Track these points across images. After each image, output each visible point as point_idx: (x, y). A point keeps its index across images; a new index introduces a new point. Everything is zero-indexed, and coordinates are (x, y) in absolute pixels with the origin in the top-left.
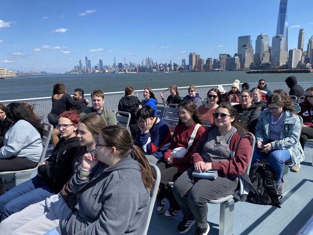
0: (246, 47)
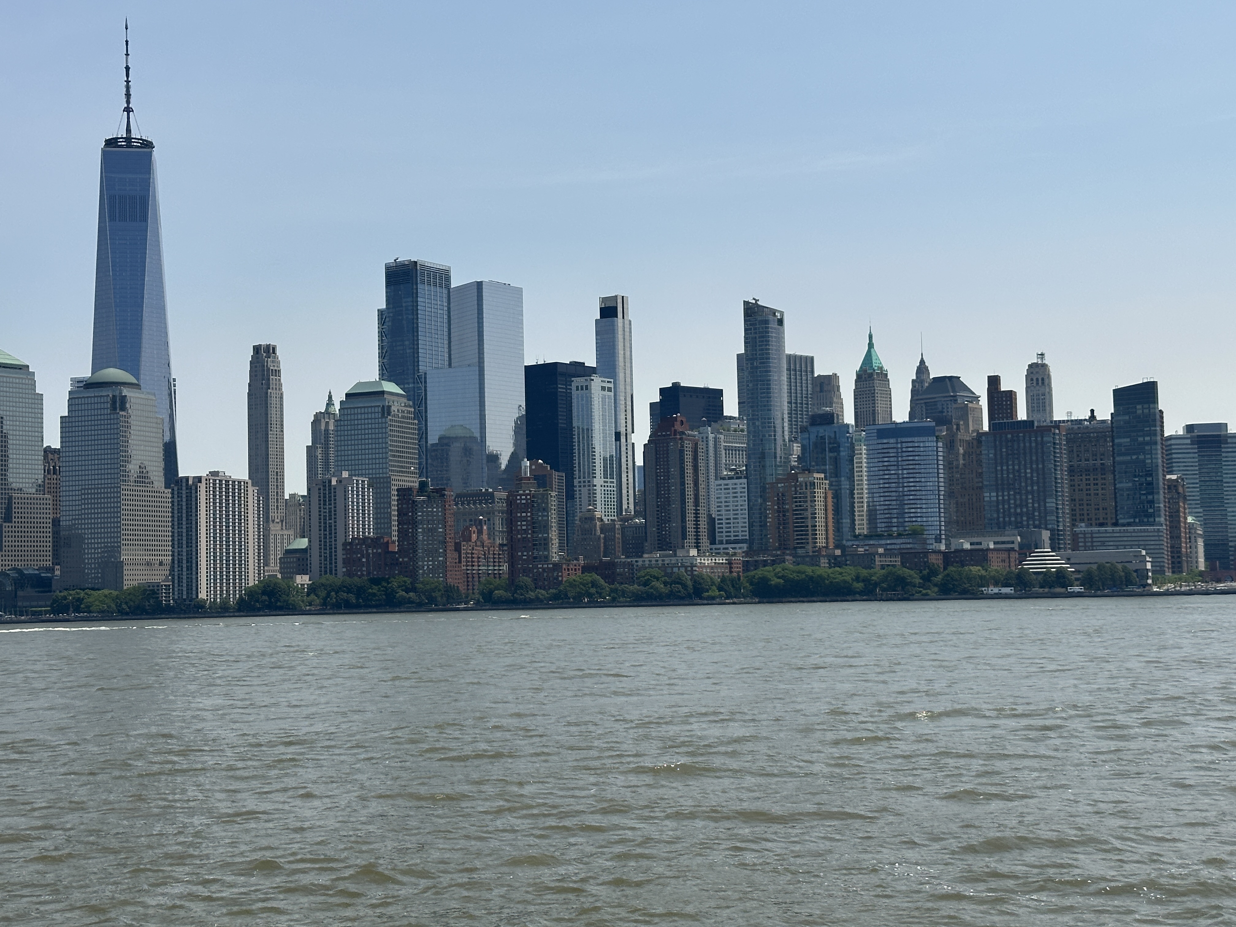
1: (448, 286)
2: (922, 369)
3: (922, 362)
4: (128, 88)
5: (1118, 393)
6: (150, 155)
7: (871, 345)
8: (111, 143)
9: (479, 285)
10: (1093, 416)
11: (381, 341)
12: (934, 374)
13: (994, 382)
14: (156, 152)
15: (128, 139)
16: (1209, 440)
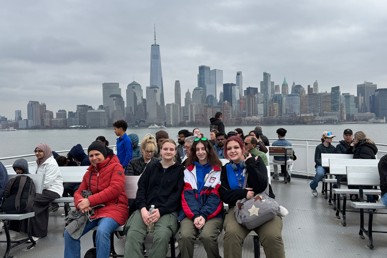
0: (115, 97)
1: (210, 70)
2: (294, 83)
3: (294, 82)
4: (155, 36)
5: (332, 88)
6: (159, 47)
7: (285, 79)
8: (152, 45)
9: (215, 70)
10: (326, 92)
11: (198, 80)
12: (296, 84)
13: (309, 86)
14: (160, 47)
15: (155, 45)
16: (347, 96)
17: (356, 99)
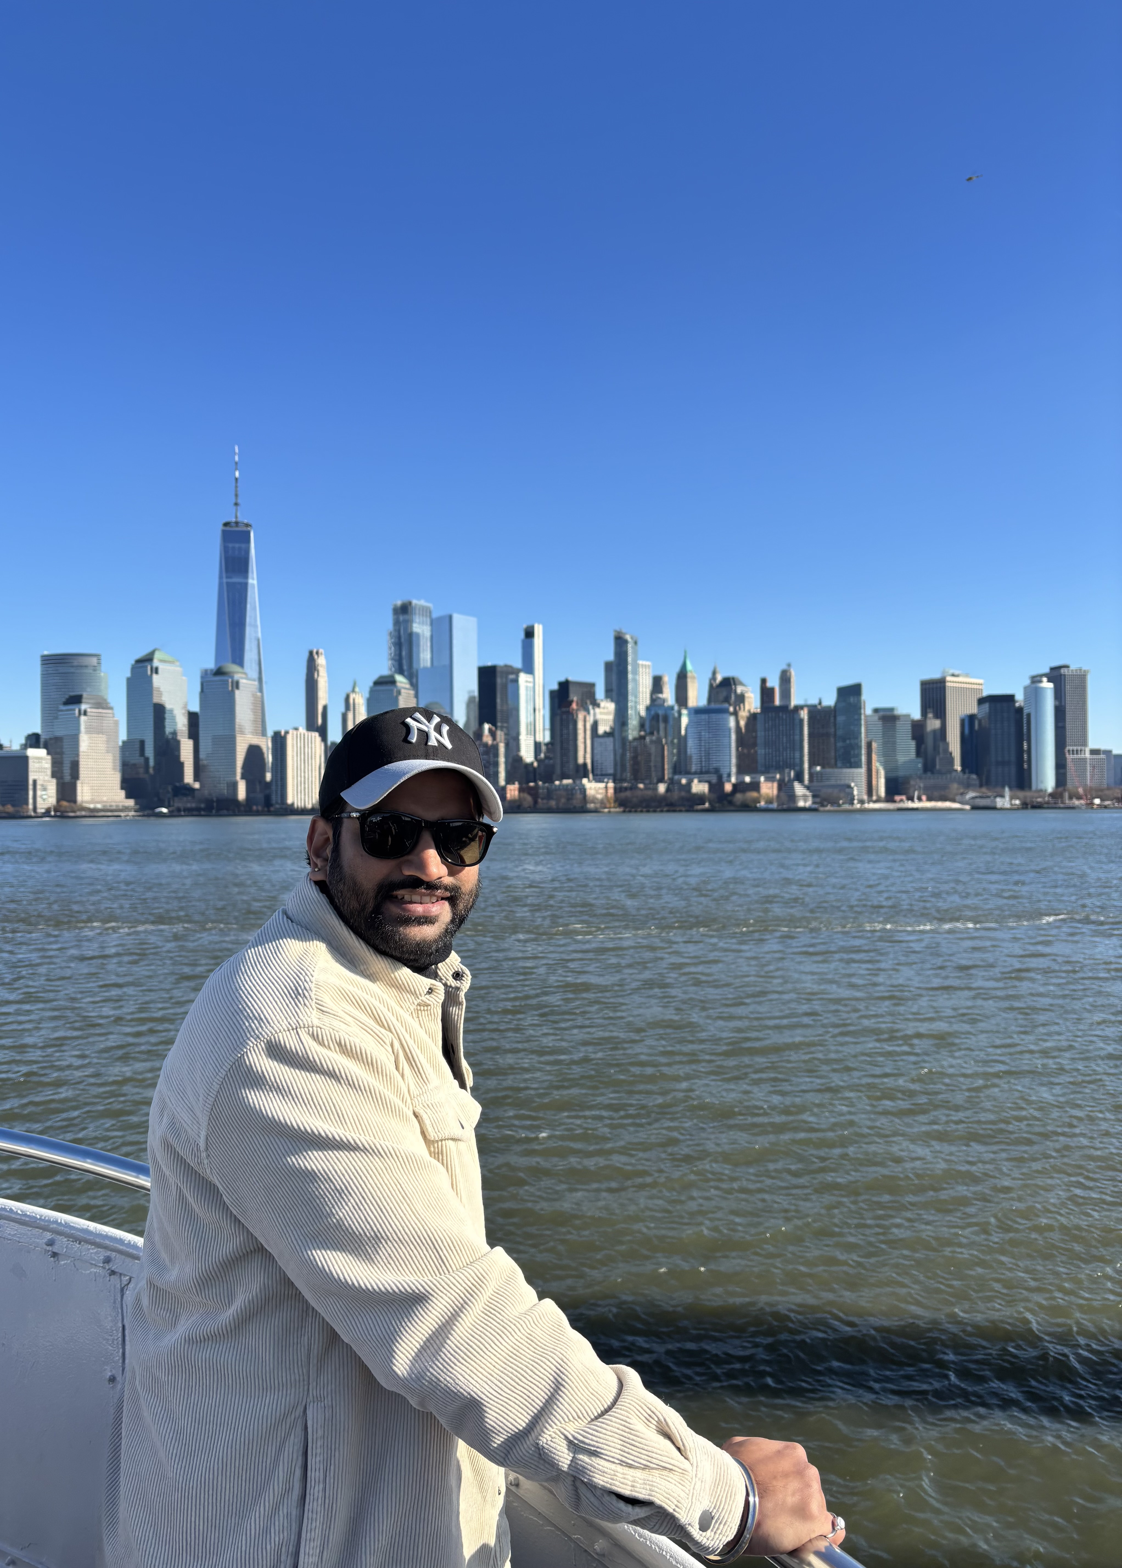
0: (83, 707)
1: (430, 617)
4: (236, 491)
5: (840, 690)
6: (249, 532)
8: (226, 525)
10: (820, 703)
12: (722, 675)
13: (764, 681)
15: (236, 523)
16: (888, 718)
17: (918, 729)
